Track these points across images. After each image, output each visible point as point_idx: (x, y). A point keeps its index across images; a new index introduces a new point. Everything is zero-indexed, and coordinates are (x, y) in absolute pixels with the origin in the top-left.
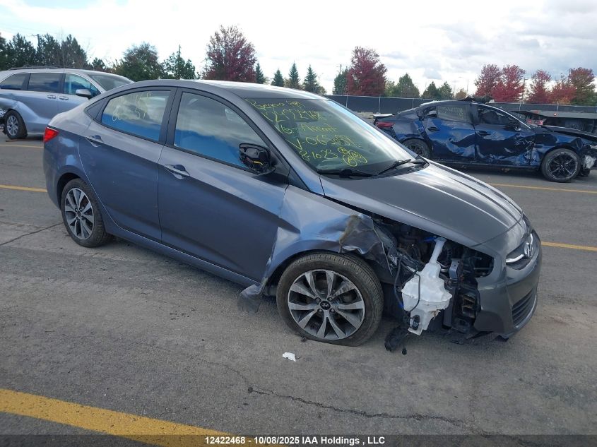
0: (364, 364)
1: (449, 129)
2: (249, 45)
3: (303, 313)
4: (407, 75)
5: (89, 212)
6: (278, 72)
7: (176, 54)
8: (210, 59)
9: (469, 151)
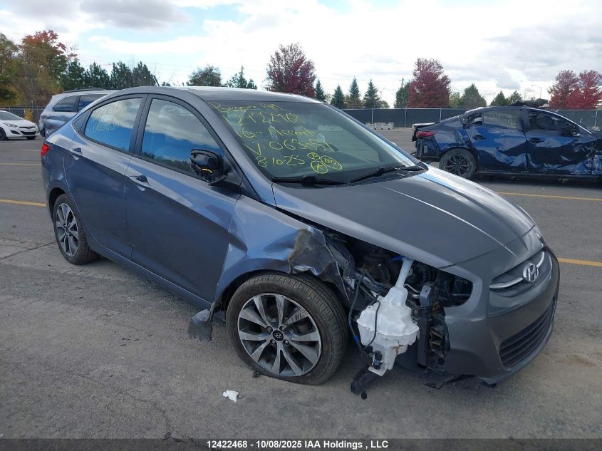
0: (316, 408)
1: (497, 136)
2: (309, 63)
3: (256, 344)
4: (473, 86)
5: (74, 228)
6: (339, 88)
7: (239, 75)
8: (271, 78)
9: (519, 160)
